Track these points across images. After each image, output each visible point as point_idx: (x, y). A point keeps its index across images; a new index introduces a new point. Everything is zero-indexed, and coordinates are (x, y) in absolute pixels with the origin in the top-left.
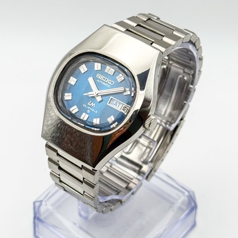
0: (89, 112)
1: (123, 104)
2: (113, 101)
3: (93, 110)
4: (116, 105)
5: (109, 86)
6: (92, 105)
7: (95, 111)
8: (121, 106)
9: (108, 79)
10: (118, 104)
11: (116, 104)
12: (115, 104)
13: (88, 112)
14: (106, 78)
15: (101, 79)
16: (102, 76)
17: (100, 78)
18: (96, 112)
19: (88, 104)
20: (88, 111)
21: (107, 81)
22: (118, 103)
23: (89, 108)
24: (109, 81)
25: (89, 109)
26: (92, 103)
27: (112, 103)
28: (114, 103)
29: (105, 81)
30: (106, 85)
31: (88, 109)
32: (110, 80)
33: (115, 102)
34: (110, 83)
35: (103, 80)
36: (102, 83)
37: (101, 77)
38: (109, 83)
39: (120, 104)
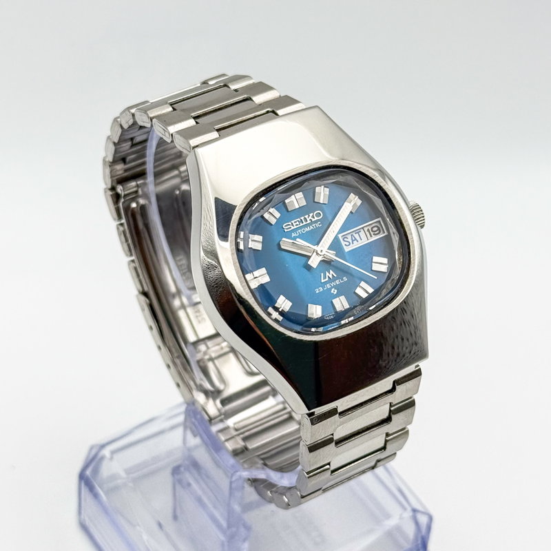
0: (336, 291)
1: (363, 228)
2: (345, 239)
3: (337, 282)
4: (356, 239)
5: (319, 224)
6: (329, 277)
7: (342, 280)
8: (362, 233)
9: (306, 216)
10: (356, 236)
12: (353, 241)
13: (335, 293)
14: (302, 218)
15: (295, 227)
16: (293, 222)
17: (293, 228)
18: (345, 279)
20: (332, 292)
21: (308, 219)
22: (354, 235)
23: (328, 286)
24: (310, 218)
25: (332, 288)
26: (327, 274)
27: (347, 244)
28: (350, 240)
29: (305, 223)
30: (311, 228)
32: (311, 215)
33: (349, 237)
34: (316, 218)
35: (301, 225)
36: (304, 231)
37: (294, 224)
38: (313, 220)
39: (358, 233)
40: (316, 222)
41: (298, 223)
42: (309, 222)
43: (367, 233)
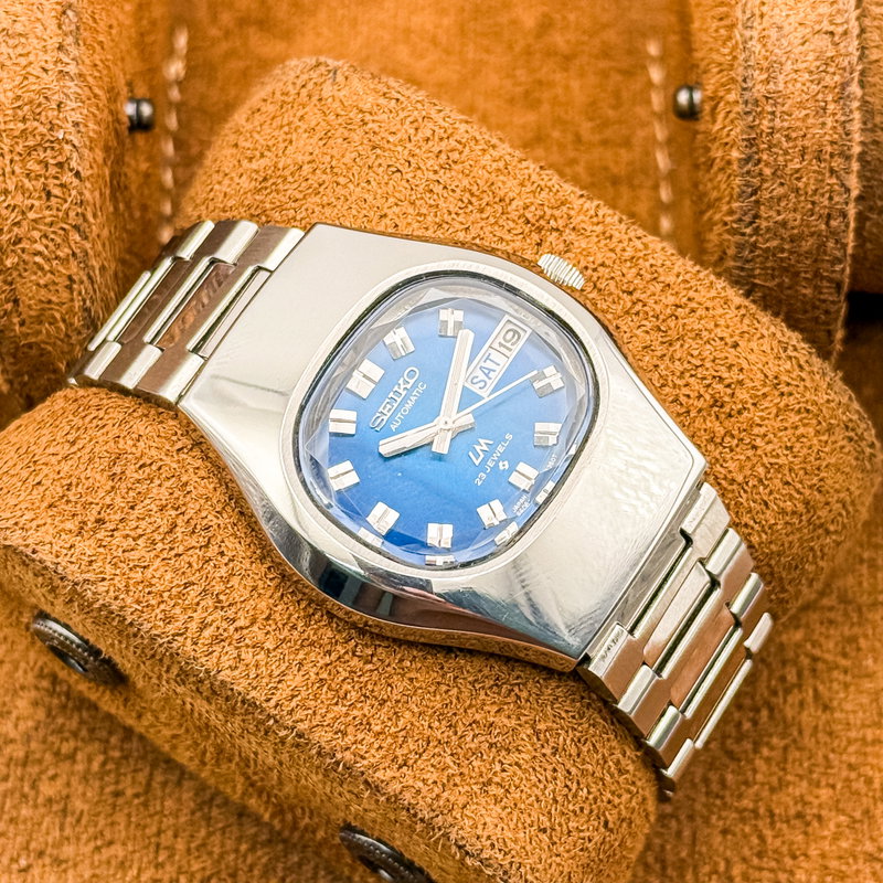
0: (506, 463)
1: (490, 347)
3: (500, 449)
4: (490, 370)
5: (422, 386)
6: (483, 451)
7: (505, 441)
8: (495, 356)
9: (396, 388)
11: (486, 371)
12: (487, 375)
13: (507, 467)
14: (391, 395)
15: (389, 415)
16: (381, 409)
17: (386, 418)
18: (509, 437)
19: (477, 463)
21: (401, 391)
22: (482, 364)
23: (490, 464)
25: (497, 462)
26: (478, 448)
28: (482, 377)
29: (399, 400)
30: (413, 399)
31: (497, 466)
32: (401, 381)
33: (478, 373)
34: (412, 381)
35: (395, 405)
36: (405, 411)
37: (385, 412)
38: (409, 386)
39: (487, 358)
40: (415, 386)
41: (389, 406)
42: (404, 393)
43: (502, 350)
